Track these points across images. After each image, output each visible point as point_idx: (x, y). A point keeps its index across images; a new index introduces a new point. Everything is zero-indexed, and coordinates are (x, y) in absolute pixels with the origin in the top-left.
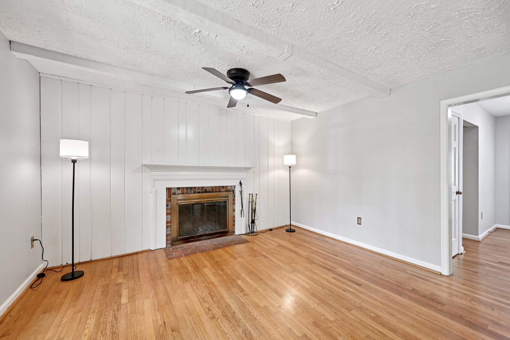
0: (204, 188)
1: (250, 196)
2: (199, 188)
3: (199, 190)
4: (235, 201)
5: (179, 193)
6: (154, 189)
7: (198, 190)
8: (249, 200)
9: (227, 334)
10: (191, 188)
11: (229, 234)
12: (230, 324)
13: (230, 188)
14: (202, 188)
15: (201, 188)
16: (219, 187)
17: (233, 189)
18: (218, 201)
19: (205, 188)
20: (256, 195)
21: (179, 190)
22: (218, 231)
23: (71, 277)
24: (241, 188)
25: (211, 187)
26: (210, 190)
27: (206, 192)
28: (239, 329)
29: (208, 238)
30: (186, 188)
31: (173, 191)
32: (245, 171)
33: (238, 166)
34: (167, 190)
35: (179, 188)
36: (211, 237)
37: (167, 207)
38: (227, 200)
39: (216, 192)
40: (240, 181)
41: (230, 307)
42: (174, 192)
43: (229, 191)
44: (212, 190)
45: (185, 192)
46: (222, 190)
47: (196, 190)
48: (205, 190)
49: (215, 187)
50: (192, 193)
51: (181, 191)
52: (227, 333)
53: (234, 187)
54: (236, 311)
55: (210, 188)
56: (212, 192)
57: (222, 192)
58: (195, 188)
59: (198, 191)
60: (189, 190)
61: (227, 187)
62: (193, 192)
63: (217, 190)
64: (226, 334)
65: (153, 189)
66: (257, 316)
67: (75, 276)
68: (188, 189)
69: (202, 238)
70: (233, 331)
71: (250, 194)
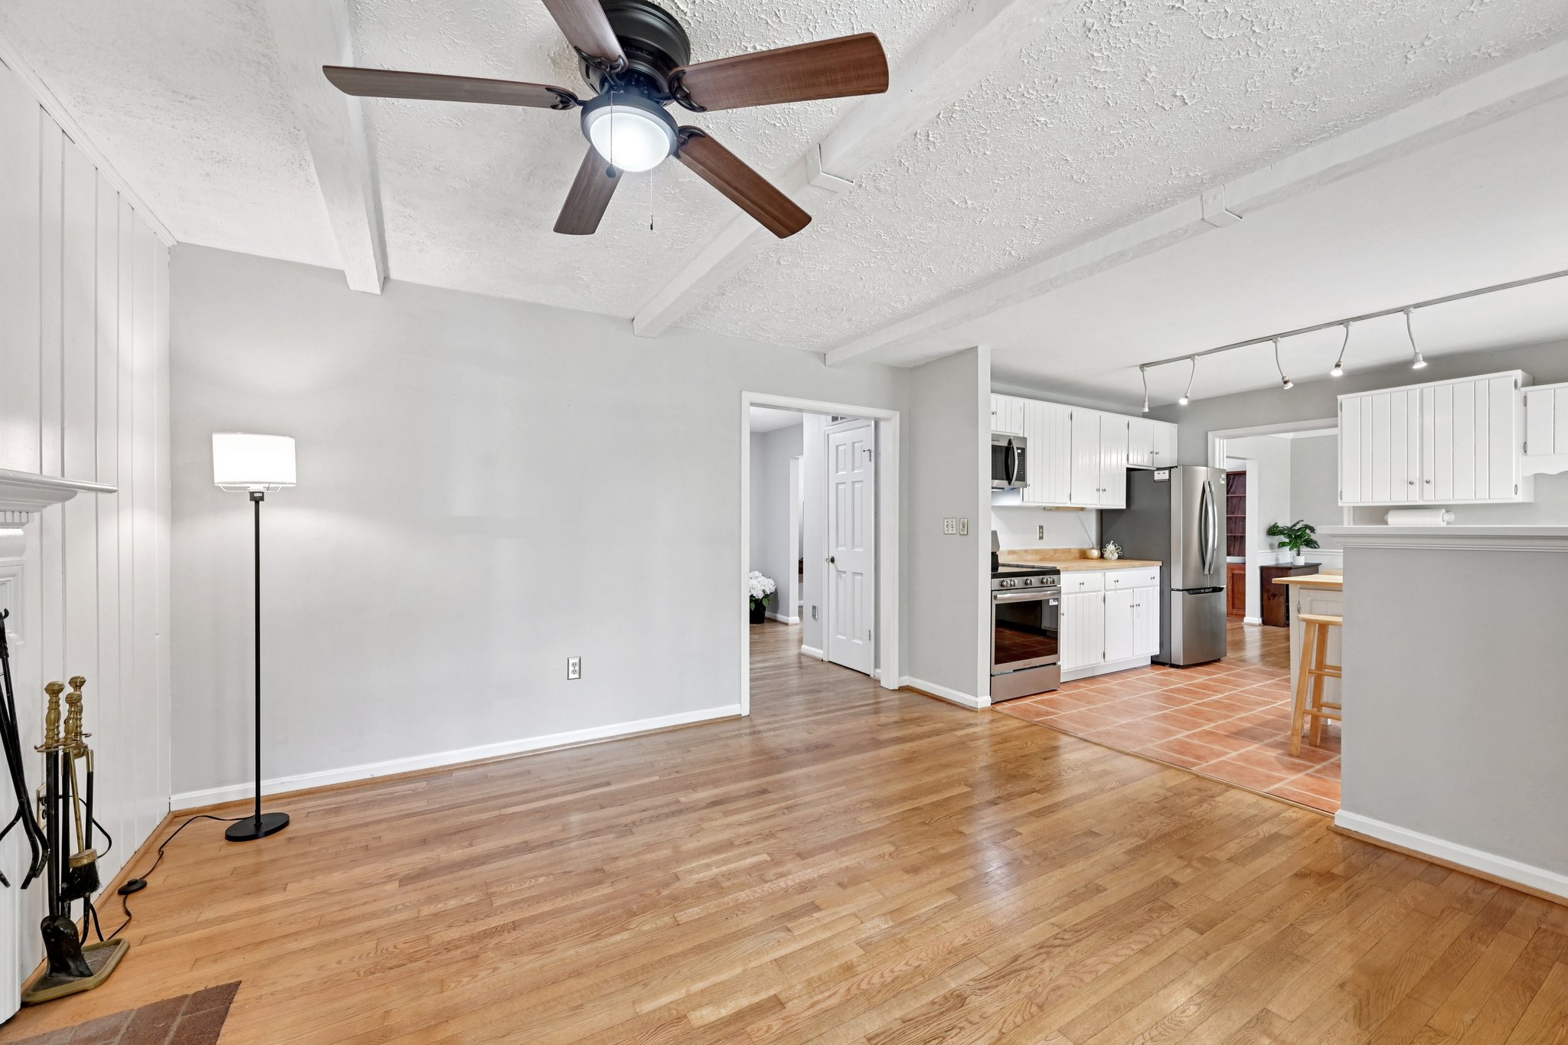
9: (1003, 1030)
12: (962, 1029)
28: (971, 1005)
41: (877, 1035)
52: (1000, 1031)
54: (898, 1013)
64: (1004, 1033)
66: (907, 964)
70: (985, 1018)
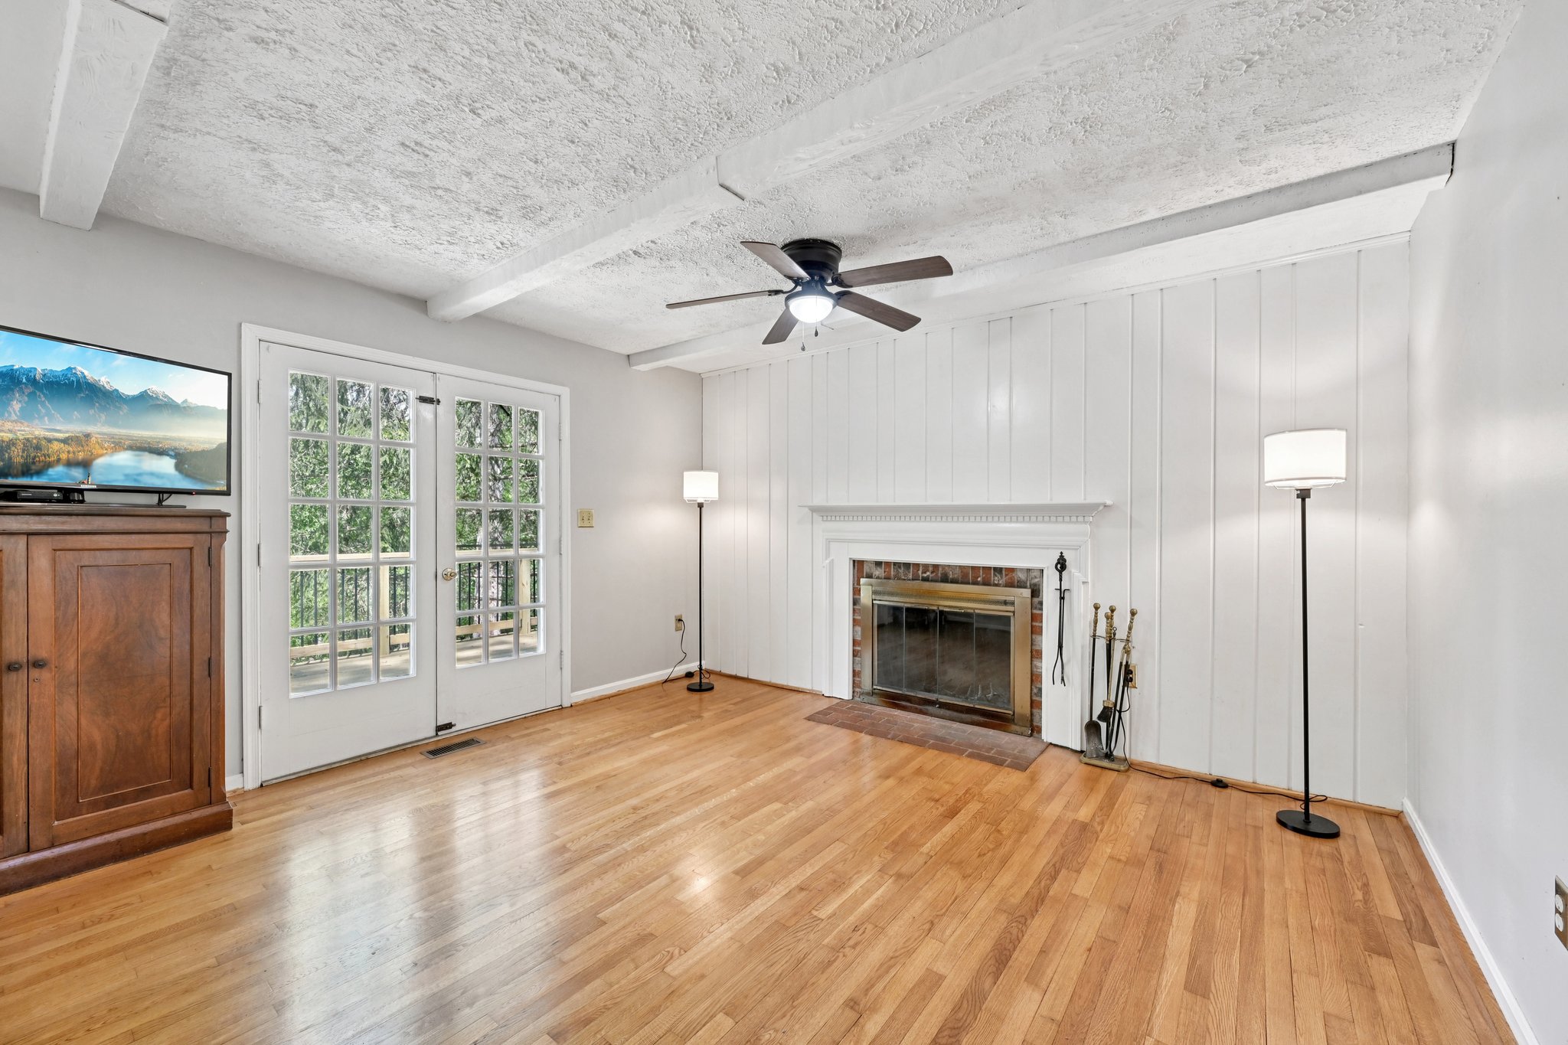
0: (940, 569)
1: (1096, 613)
2: (926, 566)
3: (928, 573)
4: (1042, 622)
5: (880, 576)
6: (828, 561)
7: (925, 573)
8: (1095, 630)
10: (907, 565)
11: (1014, 728)
13: (1025, 575)
14: (936, 567)
15: (931, 569)
16: (987, 569)
17: (1036, 580)
18: (977, 611)
19: (943, 569)
20: (1133, 613)
21: (878, 569)
22: (976, 706)
23: (698, 688)
24: (1061, 580)
25: (960, 567)
26: (957, 574)
27: (945, 579)
29: (948, 715)
30: (895, 564)
31: (866, 569)
32: (1081, 519)
33: (1055, 502)
34: (856, 564)
35: (878, 564)
36: (955, 714)
37: (855, 607)
38: (1012, 614)
39: (975, 583)
40: (1061, 553)
42: (868, 571)
43: (1021, 585)
44: (963, 576)
45: (892, 573)
46: (996, 579)
47: (920, 572)
48: (941, 574)
49: (973, 568)
50: (909, 580)
51: (885, 572)
53: (1037, 574)
55: (958, 571)
56: (962, 583)
57: (996, 585)
58: (917, 565)
59: (925, 575)
60: (901, 571)
61: (1012, 570)
62: (911, 577)
63: (979, 579)
65: (826, 559)
67: (703, 688)
68: (900, 567)
69: (930, 709)
71: (1097, 608)
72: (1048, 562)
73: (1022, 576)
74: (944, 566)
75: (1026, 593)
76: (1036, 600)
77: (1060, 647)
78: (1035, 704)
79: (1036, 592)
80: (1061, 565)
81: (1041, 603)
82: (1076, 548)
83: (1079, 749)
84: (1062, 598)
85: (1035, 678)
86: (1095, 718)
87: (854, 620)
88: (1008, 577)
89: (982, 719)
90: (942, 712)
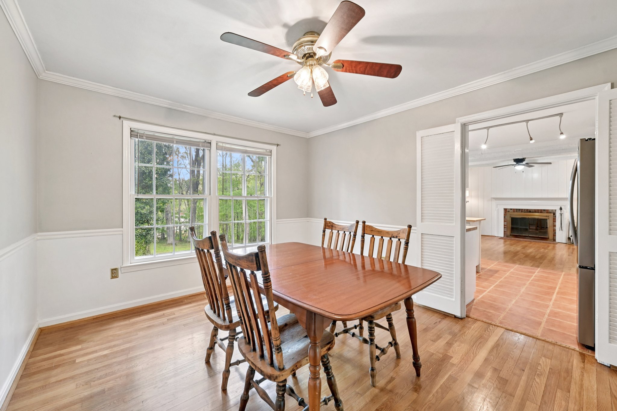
4: (556, 220)
6: (497, 209)
10: (519, 209)
11: (549, 240)
15: (526, 210)
16: (541, 210)
17: (554, 212)
21: (511, 210)
22: (539, 236)
24: (561, 211)
26: (533, 211)
27: (530, 212)
31: (508, 210)
34: (505, 209)
36: (533, 238)
37: (504, 218)
38: (548, 218)
39: (538, 213)
40: (561, 207)
43: (550, 213)
45: (515, 211)
49: (538, 210)
51: (513, 211)
53: (555, 210)
57: (544, 213)
61: (548, 210)
62: (520, 212)
68: (517, 210)
72: (558, 209)
73: (551, 211)
74: (530, 210)
75: (552, 214)
76: (554, 216)
77: (561, 224)
78: (554, 235)
79: (554, 214)
80: (561, 209)
81: (556, 216)
82: (564, 206)
83: (565, 243)
84: (561, 215)
85: (554, 231)
86: (570, 237)
87: (504, 221)
88: (547, 211)
89: (540, 239)
90: (530, 238)
